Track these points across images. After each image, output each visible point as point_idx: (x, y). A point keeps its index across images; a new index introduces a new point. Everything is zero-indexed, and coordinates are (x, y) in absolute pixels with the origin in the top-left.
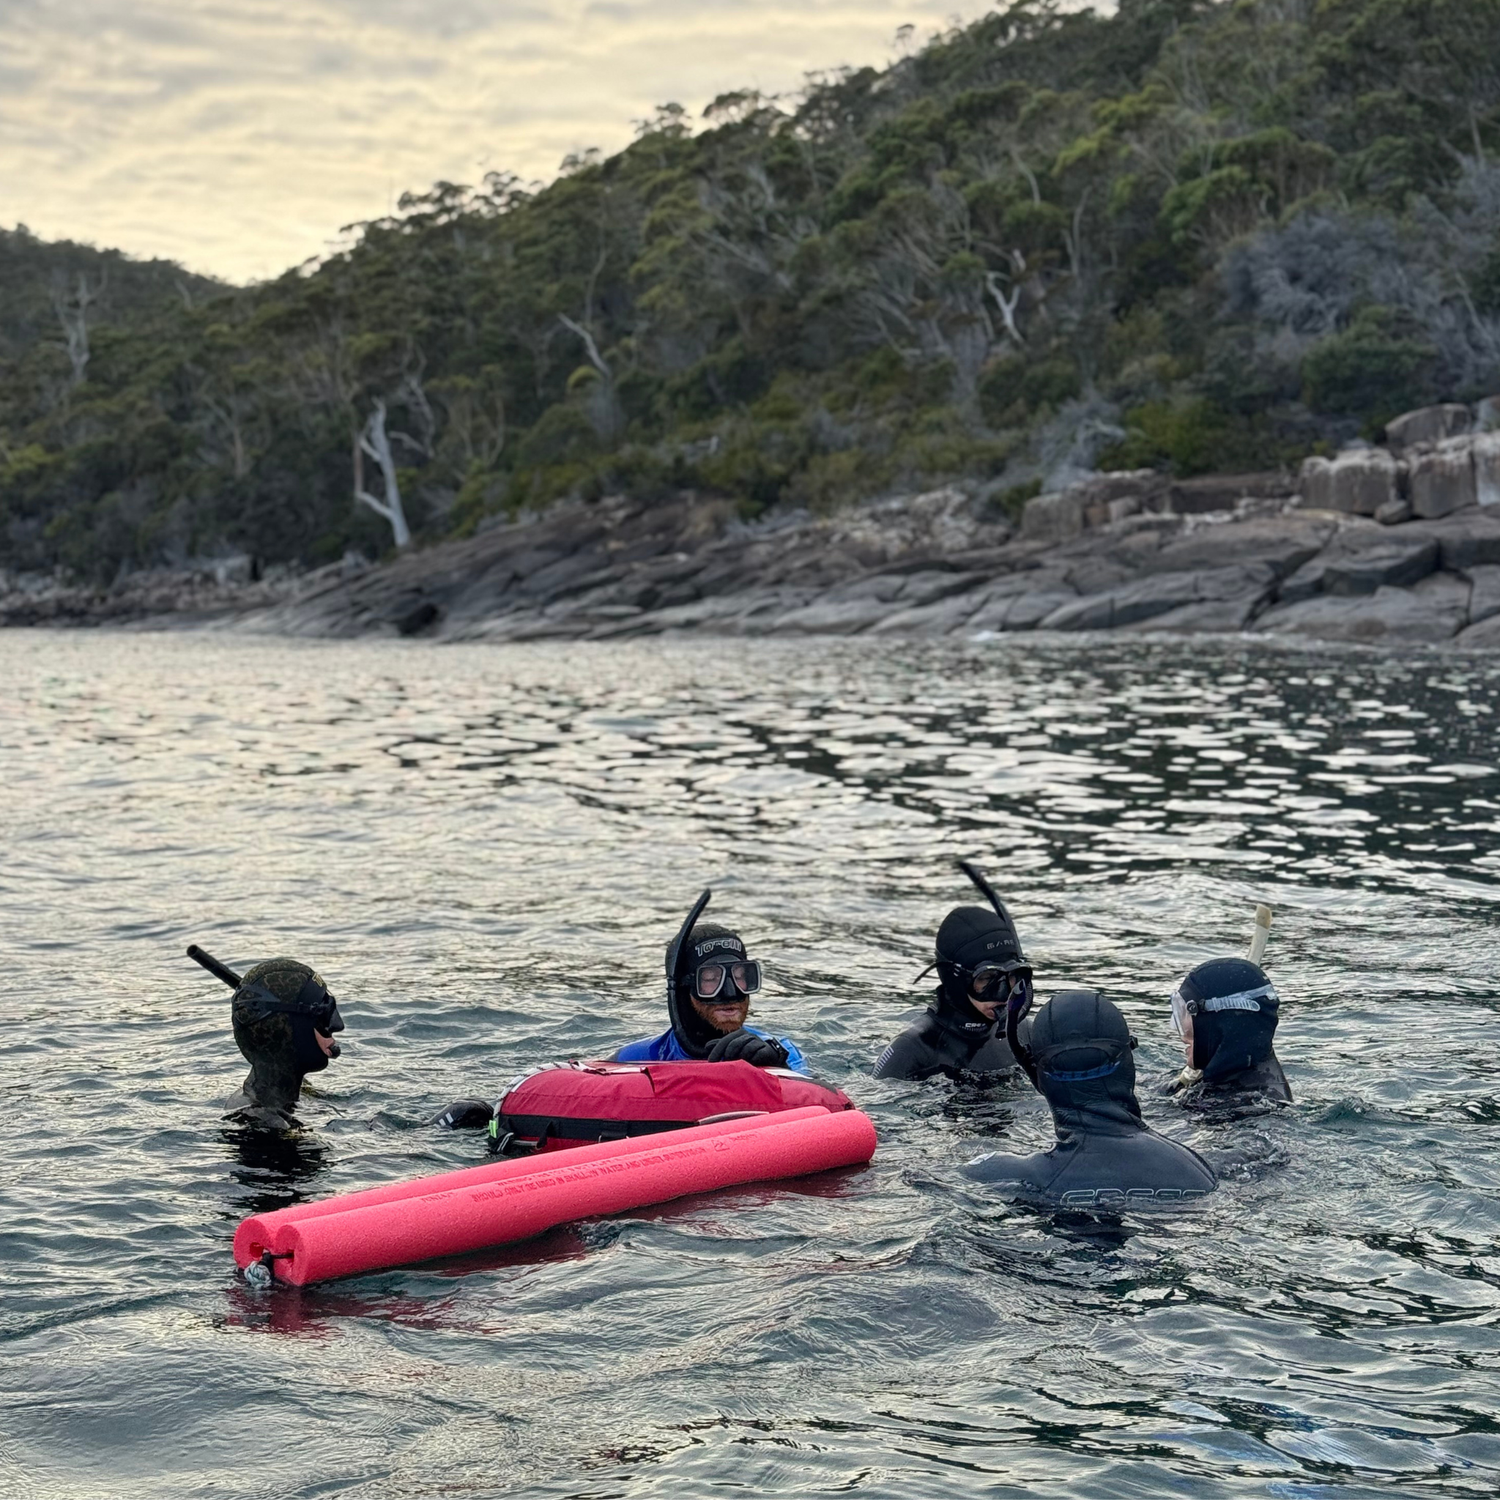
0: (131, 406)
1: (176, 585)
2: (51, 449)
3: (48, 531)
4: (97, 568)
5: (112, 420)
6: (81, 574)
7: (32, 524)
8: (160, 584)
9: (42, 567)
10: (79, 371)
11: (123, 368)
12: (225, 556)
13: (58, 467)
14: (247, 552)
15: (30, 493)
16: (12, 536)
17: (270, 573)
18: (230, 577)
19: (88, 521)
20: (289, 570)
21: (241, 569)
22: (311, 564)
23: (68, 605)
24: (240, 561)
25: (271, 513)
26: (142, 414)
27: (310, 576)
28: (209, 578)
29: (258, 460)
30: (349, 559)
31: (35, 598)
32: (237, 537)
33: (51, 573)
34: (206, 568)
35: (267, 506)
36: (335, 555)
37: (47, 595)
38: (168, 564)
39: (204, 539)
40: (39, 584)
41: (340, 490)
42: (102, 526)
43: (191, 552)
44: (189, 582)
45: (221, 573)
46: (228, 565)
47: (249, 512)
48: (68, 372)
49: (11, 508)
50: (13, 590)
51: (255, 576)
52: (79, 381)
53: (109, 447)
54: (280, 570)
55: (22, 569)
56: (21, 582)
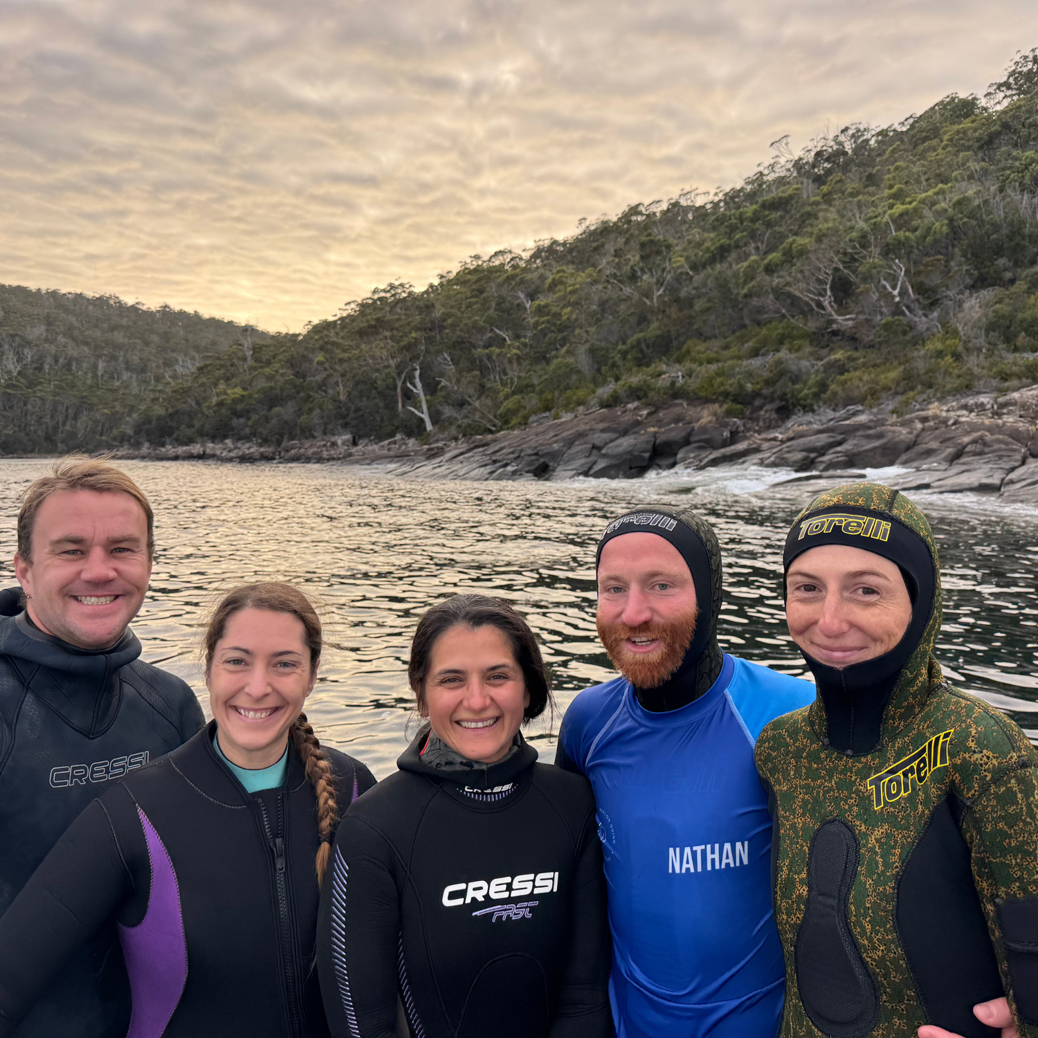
0: (277, 371)
1: (319, 447)
2: (244, 389)
3: (250, 423)
4: (274, 439)
5: (270, 378)
6: (265, 441)
7: (242, 420)
8: (311, 446)
9: (247, 439)
10: (249, 358)
11: (267, 357)
12: (340, 434)
13: (250, 396)
14: (352, 433)
15: (239, 407)
16: (234, 425)
17: (362, 442)
18: (344, 444)
19: (267, 419)
20: (371, 441)
21: (348, 440)
22: (380, 439)
23: (266, 455)
24: (348, 437)
25: (363, 416)
26: (282, 375)
27: (382, 444)
28: (334, 444)
29: (349, 393)
30: (398, 437)
31: (247, 452)
32: (345, 426)
33: (251, 441)
34: (333, 439)
35: (361, 413)
36: (392, 435)
37: (252, 450)
38: (314, 437)
39: (330, 427)
40: (248, 445)
41: (391, 406)
42: (274, 421)
43: (325, 433)
44: (325, 445)
45: (339, 442)
46: (343, 438)
47: (352, 415)
48: (245, 359)
49: (232, 414)
50: (235, 448)
51: (355, 443)
52: (250, 362)
53: (271, 388)
54: (366, 441)
55: (240, 439)
56: (239, 445)
